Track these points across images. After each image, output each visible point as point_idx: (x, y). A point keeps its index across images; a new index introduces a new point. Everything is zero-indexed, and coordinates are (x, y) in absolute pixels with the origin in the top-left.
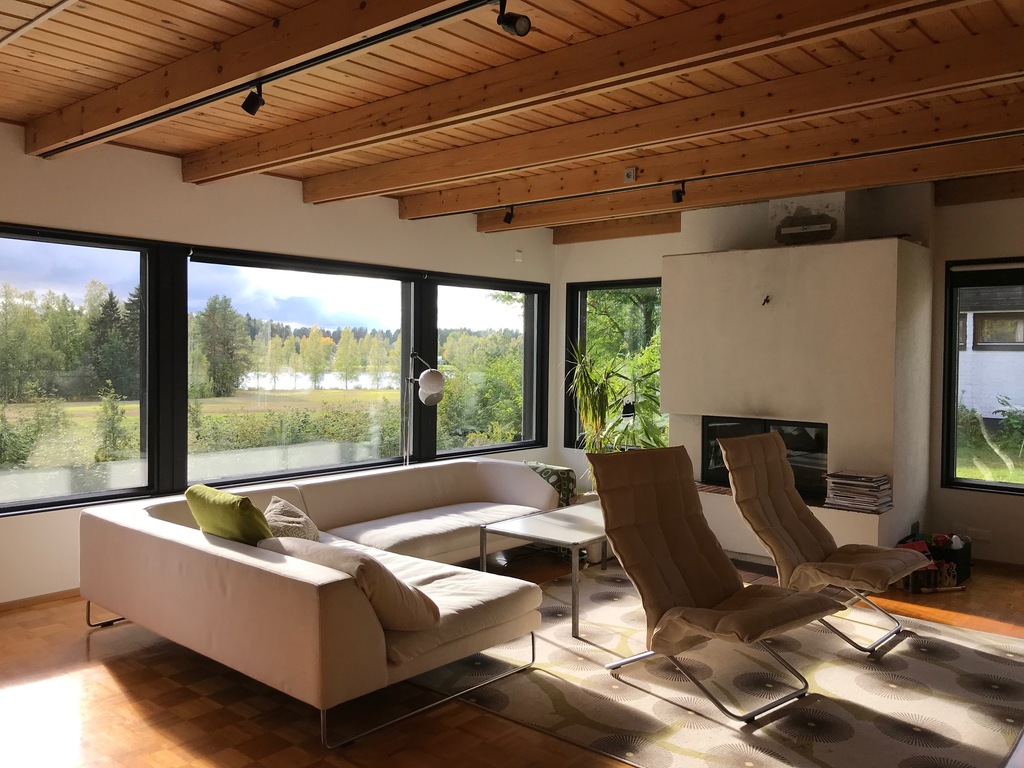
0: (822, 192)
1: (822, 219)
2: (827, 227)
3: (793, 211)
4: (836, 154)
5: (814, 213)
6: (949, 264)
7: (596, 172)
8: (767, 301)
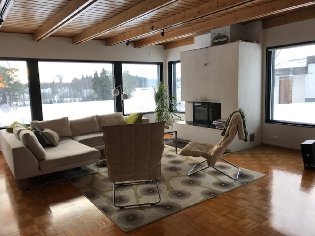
0: (215, 28)
1: (224, 36)
2: (225, 39)
3: (217, 34)
4: (195, 17)
5: (222, 35)
6: (267, 49)
7: (144, 28)
8: (205, 65)
